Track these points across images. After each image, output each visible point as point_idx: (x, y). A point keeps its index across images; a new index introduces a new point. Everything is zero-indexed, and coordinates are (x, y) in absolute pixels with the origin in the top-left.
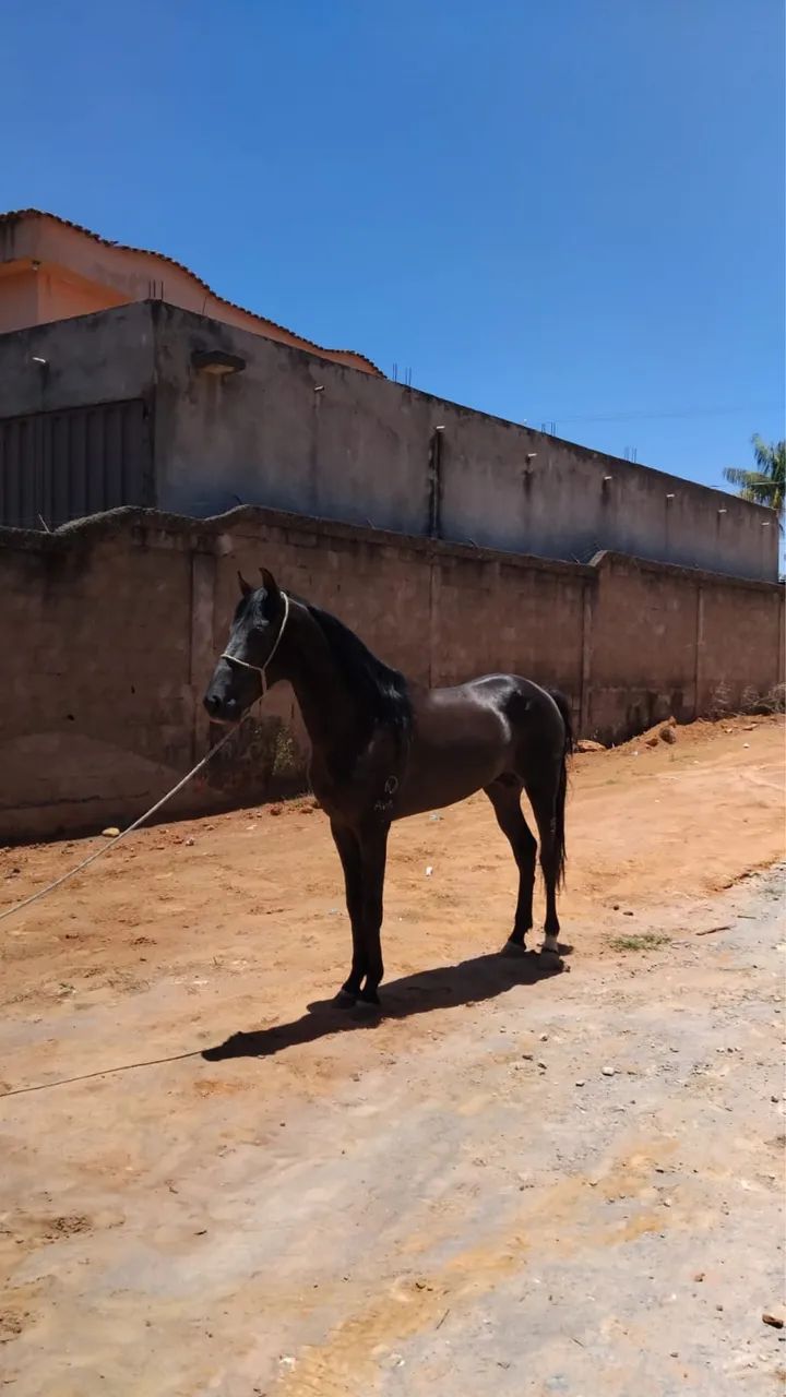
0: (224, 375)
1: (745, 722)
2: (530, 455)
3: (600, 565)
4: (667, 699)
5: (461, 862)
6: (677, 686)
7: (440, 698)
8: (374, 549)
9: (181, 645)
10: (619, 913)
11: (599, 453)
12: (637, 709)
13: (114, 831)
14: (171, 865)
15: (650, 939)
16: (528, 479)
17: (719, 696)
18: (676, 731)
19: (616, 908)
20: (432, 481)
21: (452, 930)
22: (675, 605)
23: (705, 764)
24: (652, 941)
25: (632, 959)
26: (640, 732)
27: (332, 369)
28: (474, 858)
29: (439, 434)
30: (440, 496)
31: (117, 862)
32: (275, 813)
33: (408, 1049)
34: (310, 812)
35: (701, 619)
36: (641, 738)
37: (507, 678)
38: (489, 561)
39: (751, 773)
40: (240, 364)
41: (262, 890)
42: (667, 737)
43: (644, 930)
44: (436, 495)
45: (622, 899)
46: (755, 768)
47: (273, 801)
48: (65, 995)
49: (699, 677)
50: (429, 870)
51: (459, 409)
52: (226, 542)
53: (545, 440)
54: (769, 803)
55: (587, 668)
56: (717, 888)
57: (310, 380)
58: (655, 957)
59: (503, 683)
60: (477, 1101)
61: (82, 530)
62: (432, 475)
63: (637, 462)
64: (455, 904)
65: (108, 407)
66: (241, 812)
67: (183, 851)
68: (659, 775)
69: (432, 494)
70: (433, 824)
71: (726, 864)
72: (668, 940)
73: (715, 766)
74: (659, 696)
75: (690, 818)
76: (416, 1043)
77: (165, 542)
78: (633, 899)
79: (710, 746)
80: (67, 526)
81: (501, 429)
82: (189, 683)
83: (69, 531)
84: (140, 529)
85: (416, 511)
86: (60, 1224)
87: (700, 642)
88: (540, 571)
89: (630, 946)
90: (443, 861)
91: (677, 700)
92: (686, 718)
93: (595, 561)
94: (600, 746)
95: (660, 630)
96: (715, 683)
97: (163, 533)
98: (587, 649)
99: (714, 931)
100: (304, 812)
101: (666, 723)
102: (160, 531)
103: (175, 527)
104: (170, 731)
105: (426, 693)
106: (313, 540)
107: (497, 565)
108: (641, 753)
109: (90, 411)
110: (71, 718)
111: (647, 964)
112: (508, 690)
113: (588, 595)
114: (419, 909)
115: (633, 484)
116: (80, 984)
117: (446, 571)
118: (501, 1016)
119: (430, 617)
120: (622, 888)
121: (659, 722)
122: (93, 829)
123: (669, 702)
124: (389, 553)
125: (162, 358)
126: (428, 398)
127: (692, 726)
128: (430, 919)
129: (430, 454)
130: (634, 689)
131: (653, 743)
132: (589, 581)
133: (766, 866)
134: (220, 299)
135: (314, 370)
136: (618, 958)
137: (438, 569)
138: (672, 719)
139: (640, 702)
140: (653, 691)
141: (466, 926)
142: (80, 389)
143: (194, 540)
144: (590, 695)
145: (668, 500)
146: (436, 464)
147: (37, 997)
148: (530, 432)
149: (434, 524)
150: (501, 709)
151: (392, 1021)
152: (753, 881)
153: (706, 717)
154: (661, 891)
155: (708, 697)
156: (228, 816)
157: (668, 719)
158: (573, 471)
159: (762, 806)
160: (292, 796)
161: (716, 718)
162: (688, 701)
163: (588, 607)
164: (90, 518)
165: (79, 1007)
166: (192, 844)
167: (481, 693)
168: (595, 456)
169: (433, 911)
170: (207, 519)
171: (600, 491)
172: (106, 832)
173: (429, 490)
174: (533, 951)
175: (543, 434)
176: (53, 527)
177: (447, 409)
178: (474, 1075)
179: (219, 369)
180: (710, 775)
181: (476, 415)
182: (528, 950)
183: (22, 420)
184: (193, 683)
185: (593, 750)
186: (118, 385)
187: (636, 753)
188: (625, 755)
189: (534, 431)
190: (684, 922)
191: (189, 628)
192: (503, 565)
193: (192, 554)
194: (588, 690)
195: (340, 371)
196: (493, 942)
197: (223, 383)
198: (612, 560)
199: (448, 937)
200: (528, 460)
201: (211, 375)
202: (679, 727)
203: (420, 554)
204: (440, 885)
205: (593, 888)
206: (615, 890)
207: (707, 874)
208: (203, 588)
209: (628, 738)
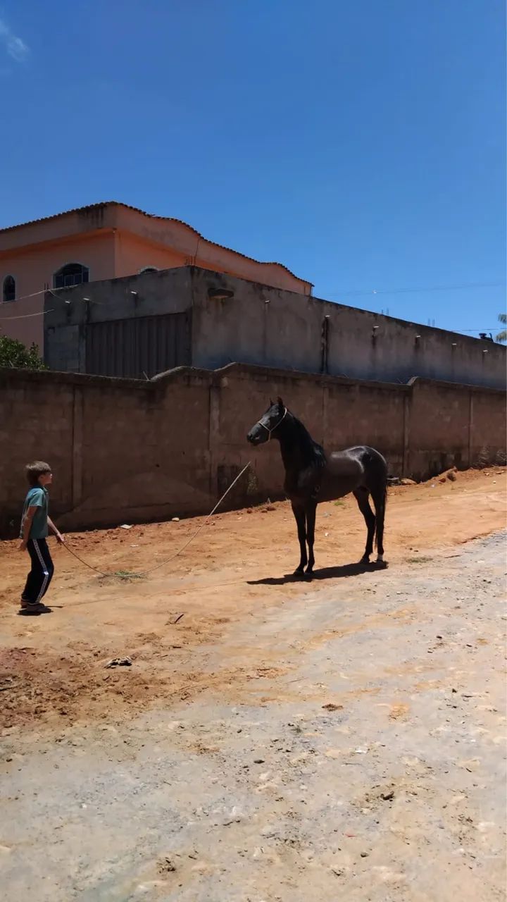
0: (222, 299)
1: (498, 470)
2: (375, 327)
3: (413, 385)
4: (452, 457)
5: (341, 532)
6: (458, 450)
7: (335, 456)
8: (295, 381)
9: (205, 431)
10: (412, 551)
11: (413, 323)
12: (435, 463)
13: (177, 519)
14: (209, 532)
15: (424, 559)
16: (374, 340)
17: (482, 455)
18: (456, 474)
19: (411, 549)
20: (323, 344)
21: (338, 555)
22: (456, 404)
23: (470, 491)
24: (424, 560)
25: (414, 565)
26: (437, 475)
27: (273, 291)
28: (347, 530)
29: (327, 319)
30: (327, 350)
31: (184, 530)
32: (249, 512)
33: (324, 587)
34: (266, 512)
35: (472, 412)
36: (437, 478)
37: (363, 447)
38: (352, 385)
39: (493, 497)
40: (231, 294)
41: (253, 541)
42: (451, 478)
43: (422, 556)
44: (325, 351)
45: (414, 546)
46: (497, 493)
47: (247, 507)
48: (189, 571)
49: (471, 445)
50: (326, 534)
51: (337, 305)
52: (225, 381)
53: (384, 318)
54: (496, 509)
55: (407, 440)
56: (458, 542)
57: (263, 298)
58: (424, 565)
59: (361, 449)
60: (350, 599)
61: (163, 378)
62: (323, 340)
63: (435, 327)
64: (339, 547)
65: (168, 316)
66: (233, 512)
67: (211, 527)
68: (443, 497)
69: (323, 351)
70: (326, 517)
71: (466, 534)
72: (431, 559)
73: (474, 492)
74: (448, 455)
75: (453, 515)
76: (326, 587)
77: (198, 382)
78: (419, 546)
79: (476, 482)
80: (156, 377)
81: (360, 315)
82: (208, 449)
83: (158, 379)
84: (187, 376)
85: (315, 360)
86: (220, 620)
87: (471, 426)
88: (380, 389)
89: (414, 561)
90: (333, 531)
91: (458, 457)
92: (463, 468)
93: (410, 383)
94: (413, 482)
95: (448, 419)
96: (480, 448)
97: (197, 378)
98: (406, 429)
99: (452, 557)
100: (263, 512)
101: (451, 470)
102: (195, 377)
103: (202, 375)
104: (200, 473)
105: (330, 454)
106: (265, 378)
107: (357, 388)
108: (436, 486)
109: (159, 318)
110: (158, 466)
111: (421, 567)
112: (363, 452)
113: (407, 401)
114: (323, 548)
115: (433, 339)
116: (193, 569)
117: (331, 390)
118: (359, 580)
119: (323, 415)
120: (415, 542)
121: (447, 470)
122: (168, 518)
123: (453, 458)
124: (303, 383)
125: (195, 293)
126: (321, 301)
127: (467, 472)
128: (328, 552)
129: (322, 330)
130: (434, 452)
131: (443, 481)
132: (407, 393)
133: (485, 534)
134: (206, 240)
135: (265, 292)
136: (409, 565)
137: (327, 390)
138: (455, 468)
139: (435, 459)
140: (445, 452)
141: (344, 554)
142: (153, 307)
143: (211, 381)
144: (408, 455)
145: (453, 346)
146: (326, 335)
147: (177, 571)
148: (375, 315)
149: (324, 366)
150: (360, 460)
151: (317, 580)
152: (477, 541)
153: (475, 467)
154: (433, 544)
155: (476, 456)
156: (227, 513)
157: (453, 468)
158: (399, 334)
159: (493, 510)
160: (256, 505)
161: (480, 468)
162: (464, 458)
163: (407, 408)
164: (166, 373)
165: (195, 575)
166: (214, 524)
167: (351, 454)
168: (411, 325)
169: (329, 549)
170: (216, 370)
171: (414, 344)
172: (174, 519)
173: (322, 348)
174: (373, 562)
175: (382, 315)
176: (150, 378)
177: (331, 306)
178: (349, 594)
179: (220, 297)
180: (471, 496)
181: (346, 309)
182: (370, 562)
183: (124, 321)
184: (210, 449)
185: (410, 484)
186: (173, 305)
187: (433, 486)
188: (427, 486)
189: (377, 314)
190: (441, 554)
191: (208, 423)
192: (361, 386)
193: (210, 388)
194: (407, 452)
195: (277, 291)
196: (356, 559)
197: (222, 302)
198: (420, 382)
199: (336, 558)
200: (374, 329)
201: (217, 300)
202: (458, 472)
203: (318, 383)
204: (332, 539)
205: (402, 542)
206: (411, 543)
207: (456, 537)
208: (215, 404)
209: (430, 478)
